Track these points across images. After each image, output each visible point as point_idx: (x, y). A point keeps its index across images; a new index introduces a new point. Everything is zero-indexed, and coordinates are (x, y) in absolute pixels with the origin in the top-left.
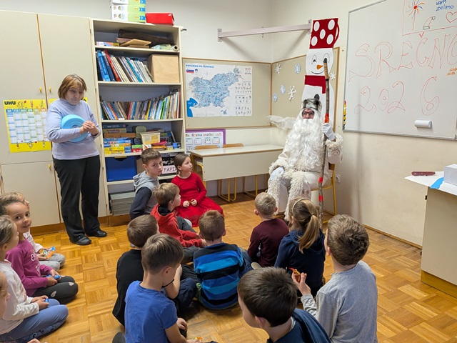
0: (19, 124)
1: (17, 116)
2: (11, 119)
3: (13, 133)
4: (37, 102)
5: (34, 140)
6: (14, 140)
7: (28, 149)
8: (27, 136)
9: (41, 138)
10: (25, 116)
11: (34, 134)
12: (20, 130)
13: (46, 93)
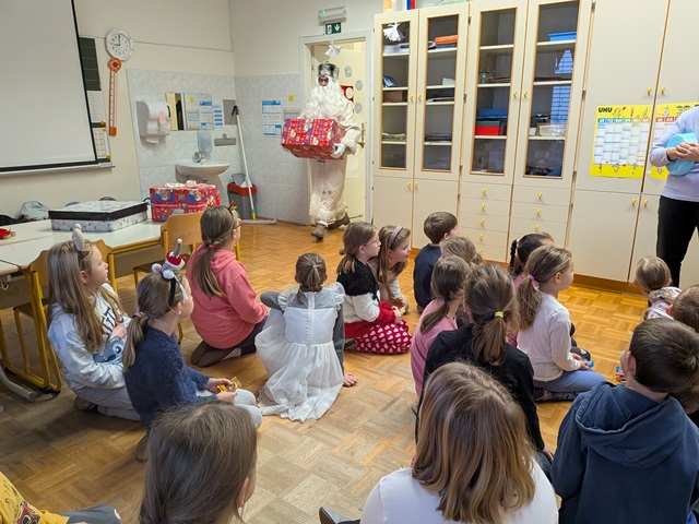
0: (609, 138)
1: (610, 127)
2: (601, 132)
3: (599, 151)
4: (640, 109)
5: (622, 162)
6: (598, 160)
7: (612, 173)
8: (615, 157)
9: (632, 160)
10: (619, 127)
11: (624, 153)
12: (608, 147)
13: (655, 95)
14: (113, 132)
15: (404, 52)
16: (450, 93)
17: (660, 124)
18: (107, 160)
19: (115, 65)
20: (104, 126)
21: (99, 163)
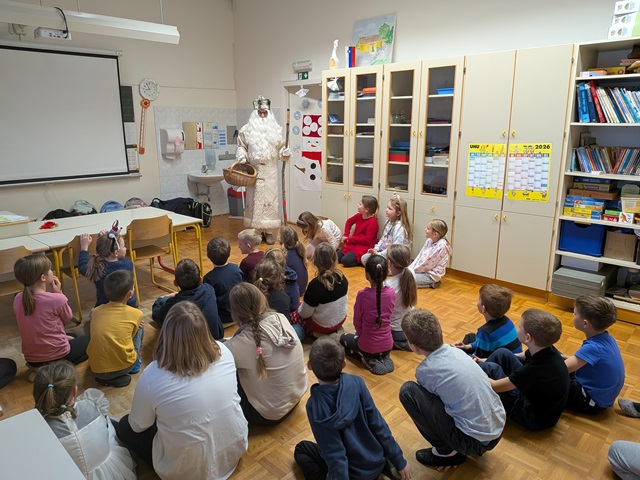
0: (478, 168)
1: (478, 160)
2: (472, 163)
3: (471, 177)
4: (498, 147)
5: (488, 186)
6: (471, 184)
7: (480, 194)
8: (483, 182)
9: (494, 185)
10: (484, 160)
11: (489, 179)
12: (477, 174)
13: (509, 137)
14: (142, 151)
15: (341, 98)
16: (371, 130)
17: (512, 159)
18: (137, 171)
19: (146, 104)
20: (136, 146)
21: (131, 173)
